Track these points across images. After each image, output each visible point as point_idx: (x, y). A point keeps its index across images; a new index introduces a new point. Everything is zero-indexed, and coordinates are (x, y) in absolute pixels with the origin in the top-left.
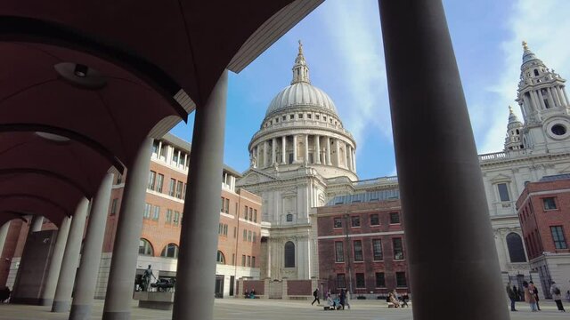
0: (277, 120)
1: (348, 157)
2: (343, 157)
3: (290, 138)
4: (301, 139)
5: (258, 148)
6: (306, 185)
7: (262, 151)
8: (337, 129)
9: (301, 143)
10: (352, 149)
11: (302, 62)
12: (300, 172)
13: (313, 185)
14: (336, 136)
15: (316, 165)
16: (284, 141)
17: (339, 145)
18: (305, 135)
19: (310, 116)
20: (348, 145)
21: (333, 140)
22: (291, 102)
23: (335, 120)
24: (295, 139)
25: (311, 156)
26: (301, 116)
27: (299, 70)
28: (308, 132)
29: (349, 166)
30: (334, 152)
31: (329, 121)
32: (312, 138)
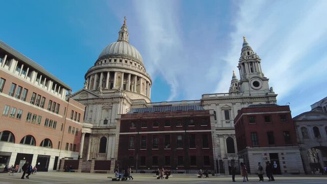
0: (105, 61)
1: (146, 89)
2: (143, 88)
3: (112, 74)
4: (119, 75)
5: (91, 77)
6: (118, 102)
7: (93, 79)
8: (142, 72)
9: (119, 77)
10: (149, 84)
11: (125, 29)
12: (115, 94)
13: (123, 103)
14: (141, 75)
15: (127, 91)
16: (108, 75)
17: (142, 81)
18: (122, 72)
19: (126, 62)
20: (147, 82)
21: (139, 78)
22: (115, 52)
23: (141, 67)
24: (116, 74)
25: (125, 86)
26: (121, 61)
27: (122, 33)
28: (124, 71)
29: (147, 94)
30: (138, 85)
31: (138, 66)
32: (126, 75)
